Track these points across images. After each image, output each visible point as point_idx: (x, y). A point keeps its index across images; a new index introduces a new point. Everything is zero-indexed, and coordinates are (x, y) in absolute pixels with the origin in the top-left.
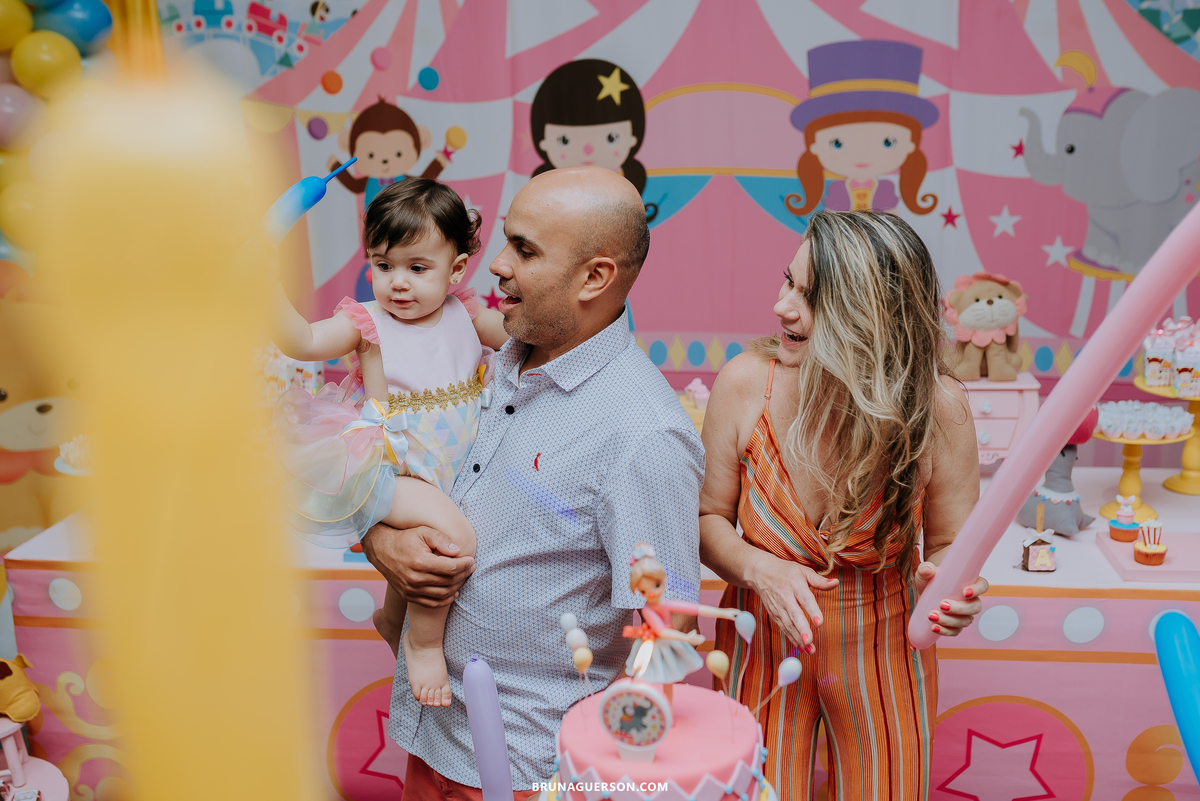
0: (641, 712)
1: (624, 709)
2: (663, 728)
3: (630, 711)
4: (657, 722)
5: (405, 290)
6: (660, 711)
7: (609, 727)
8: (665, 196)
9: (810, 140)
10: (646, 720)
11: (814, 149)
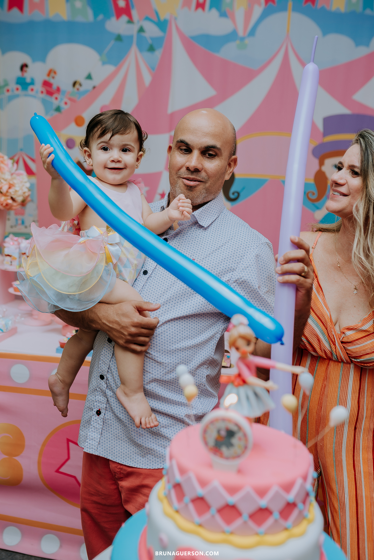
0: (231, 434)
1: (219, 432)
2: (246, 448)
3: (223, 433)
4: (242, 443)
5: (119, 161)
6: (245, 435)
7: (206, 443)
8: (244, 188)
9: (321, 163)
10: (235, 441)
11: (324, 168)
